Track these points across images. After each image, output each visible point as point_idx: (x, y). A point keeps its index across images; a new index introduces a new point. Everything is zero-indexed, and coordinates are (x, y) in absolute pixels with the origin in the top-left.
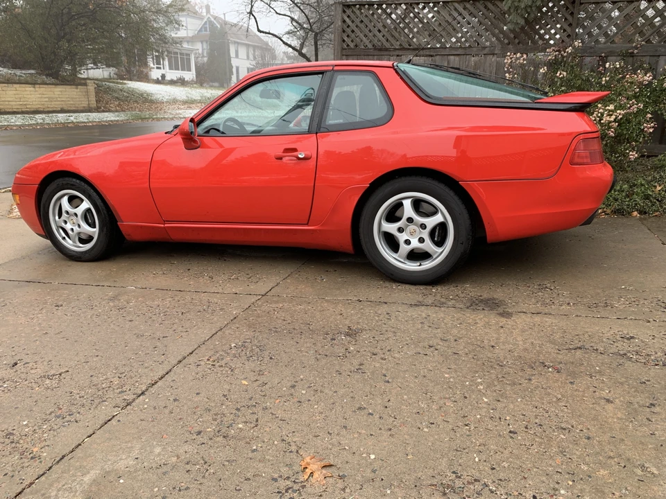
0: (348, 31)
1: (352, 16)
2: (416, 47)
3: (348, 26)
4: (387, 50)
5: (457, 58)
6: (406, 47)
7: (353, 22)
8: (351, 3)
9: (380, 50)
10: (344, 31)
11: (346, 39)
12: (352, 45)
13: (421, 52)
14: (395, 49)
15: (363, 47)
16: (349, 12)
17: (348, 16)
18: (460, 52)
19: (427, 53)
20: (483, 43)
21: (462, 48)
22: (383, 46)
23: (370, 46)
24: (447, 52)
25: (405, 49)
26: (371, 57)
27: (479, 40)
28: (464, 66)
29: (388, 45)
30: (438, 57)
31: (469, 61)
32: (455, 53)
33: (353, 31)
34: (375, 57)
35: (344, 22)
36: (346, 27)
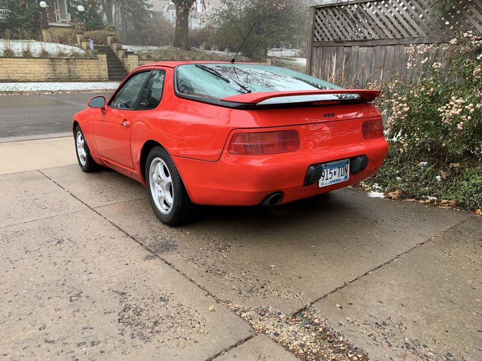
0: (318, 28)
1: (322, 16)
2: (362, 39)
3: (319, 25)
4: (342, 42)
5: (393, 48)
6: (355, 39)
7: (322, 21)
8: (320, 7)
9: (337, 42)
10: (316, 29)
11: (316, 34)
12: (320, 39)
13: (366, 44)
14: (348, 41)
15: (327, 40)
16: (319, 13)
17: (319, 17)
18: (395, 42)
19: (370, 43)
20: (414, 34)
21: (396, 39)
22: (340, 39)
23: (331, 39)
24: (385, 42)
25: (354, 41)
26: (331, 48)
27: (411, 31)
28: (398, 55)
29: (343, 38)
30: (378, 46)
31: (402, 50)
32: (391, 43)
33: (321, 28)
34: (335, 47)
35: (316, 21)
36: (317, 25)
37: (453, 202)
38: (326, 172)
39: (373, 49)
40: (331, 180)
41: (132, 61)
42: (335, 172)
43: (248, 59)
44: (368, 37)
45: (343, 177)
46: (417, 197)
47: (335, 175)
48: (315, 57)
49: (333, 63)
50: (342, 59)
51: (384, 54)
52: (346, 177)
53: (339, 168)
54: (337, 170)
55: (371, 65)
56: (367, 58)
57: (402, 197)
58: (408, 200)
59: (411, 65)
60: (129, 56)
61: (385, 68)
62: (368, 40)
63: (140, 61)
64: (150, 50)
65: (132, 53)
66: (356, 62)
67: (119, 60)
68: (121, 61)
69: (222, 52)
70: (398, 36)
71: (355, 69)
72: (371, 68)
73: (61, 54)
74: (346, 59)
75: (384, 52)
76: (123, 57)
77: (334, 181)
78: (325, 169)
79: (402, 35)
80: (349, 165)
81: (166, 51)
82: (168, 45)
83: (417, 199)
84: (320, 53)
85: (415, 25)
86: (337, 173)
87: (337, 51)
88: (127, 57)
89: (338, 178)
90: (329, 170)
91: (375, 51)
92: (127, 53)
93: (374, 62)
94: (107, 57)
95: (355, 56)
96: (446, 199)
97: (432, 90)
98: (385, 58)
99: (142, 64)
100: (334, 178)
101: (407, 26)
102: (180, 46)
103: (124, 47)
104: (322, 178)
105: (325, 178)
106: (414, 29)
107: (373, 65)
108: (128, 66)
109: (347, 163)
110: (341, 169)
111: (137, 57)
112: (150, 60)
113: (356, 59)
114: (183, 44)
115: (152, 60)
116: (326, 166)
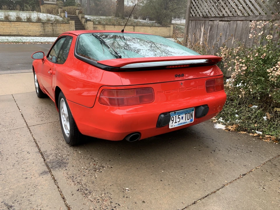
0: (193, 8)
2: (221, 16)
3: (194, 5)
4: (208, 17)
5: (242, 22)
6: (217, 16)
7: (196, 3)
9: (205, 17)
10: (192, 8)
11: (192, 12)
12: (194, 15)
13: (223, 19)
14: (212, 17)
15: (198, 16)
17: (194, 0)
18: (243, 18)
19: (226, 19)
20: (257, 13)
21: (244, 16)
22: (207, 15)
23: (201, 15)
24: (236, 18)
25: (216, 17)
26: (201, 21)
27: (255, 11)
28: (245, 27)
29: (209, 15)
30: (231, 21)
31: (248, 24)
32: (240, 19)
33: (195, 8)
34: (203, 21)
35: (192, 3)
36: (192, 5)
37: (274, 137)
38: (175, 118)
39: (228, 23)
40: (179, 123)
41: (89, 25)
42: (182, 117)
43: (159, 25)
44: (226, 15)
45: (189, 120)
46: (249, 131)
47: (182, 119)
48: (190, 27)
49: (202, 32)
50: (208, 29)
51: (235, 27)
52: (191, 120)
53: (186, 114)
54: (184, 116)
55: (226, 34)
56: (224, 29)
57: (238, 130)
58: (242, 132)
59: (252, 36)
60: (88, 22)
61: (236, 36)
62: (225, 17)
63: (94, 25)
64: (101, 19)
65: (90, 20)
66: (216, 31)
67: (82, 24)
68: (84, 25)
69: (144, 21)
70: (246, 15)
71: (215, 36)
72: (226, 36)
73: (49, 20)
74: (210, 29)
75: (236, 25)
76: (85, 23)
77: (181, 123)
78: (174, 115)
79: (249, 14)
80: (194, 112)
81: (110, 19)
82: (112, 16)
83: (248, 132)
84: (194, 25)
85: (258, 7)
86: (184, 118)
87: (205, 23)
88: (87, 23)
89: (185, 121)
90: (177, 116)
91: (230, 24)
92: (87, 20)
93: (229, 32)
94: (75, 22)
95: (216, 27)
96: (269, 135)
97: (265, 54)
98: (236, 29)
99: (95, 27)
100: (182, 121)
101: (252, 7)
102: (119, 16)
103: (86, 16)
104: (171, 122)
105: (174, 121)
106: (257, 9)
107: (228, 34)
108: (87, 28)
109: (193, 110)
110: (187, 115)
111: (93, 22)
112: (100, 25)
113: (216, 30)
114: (120, 15)
115: (102, 25)
116: (175, 113)
